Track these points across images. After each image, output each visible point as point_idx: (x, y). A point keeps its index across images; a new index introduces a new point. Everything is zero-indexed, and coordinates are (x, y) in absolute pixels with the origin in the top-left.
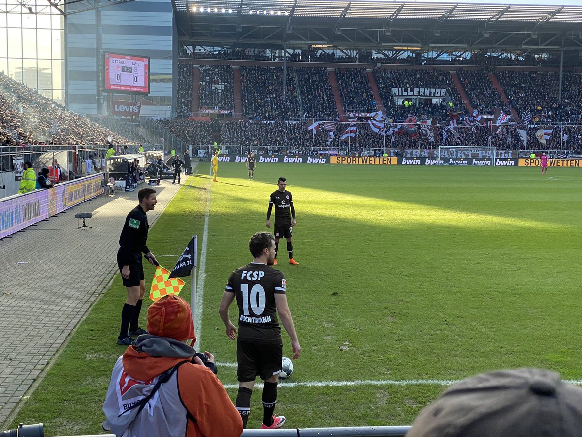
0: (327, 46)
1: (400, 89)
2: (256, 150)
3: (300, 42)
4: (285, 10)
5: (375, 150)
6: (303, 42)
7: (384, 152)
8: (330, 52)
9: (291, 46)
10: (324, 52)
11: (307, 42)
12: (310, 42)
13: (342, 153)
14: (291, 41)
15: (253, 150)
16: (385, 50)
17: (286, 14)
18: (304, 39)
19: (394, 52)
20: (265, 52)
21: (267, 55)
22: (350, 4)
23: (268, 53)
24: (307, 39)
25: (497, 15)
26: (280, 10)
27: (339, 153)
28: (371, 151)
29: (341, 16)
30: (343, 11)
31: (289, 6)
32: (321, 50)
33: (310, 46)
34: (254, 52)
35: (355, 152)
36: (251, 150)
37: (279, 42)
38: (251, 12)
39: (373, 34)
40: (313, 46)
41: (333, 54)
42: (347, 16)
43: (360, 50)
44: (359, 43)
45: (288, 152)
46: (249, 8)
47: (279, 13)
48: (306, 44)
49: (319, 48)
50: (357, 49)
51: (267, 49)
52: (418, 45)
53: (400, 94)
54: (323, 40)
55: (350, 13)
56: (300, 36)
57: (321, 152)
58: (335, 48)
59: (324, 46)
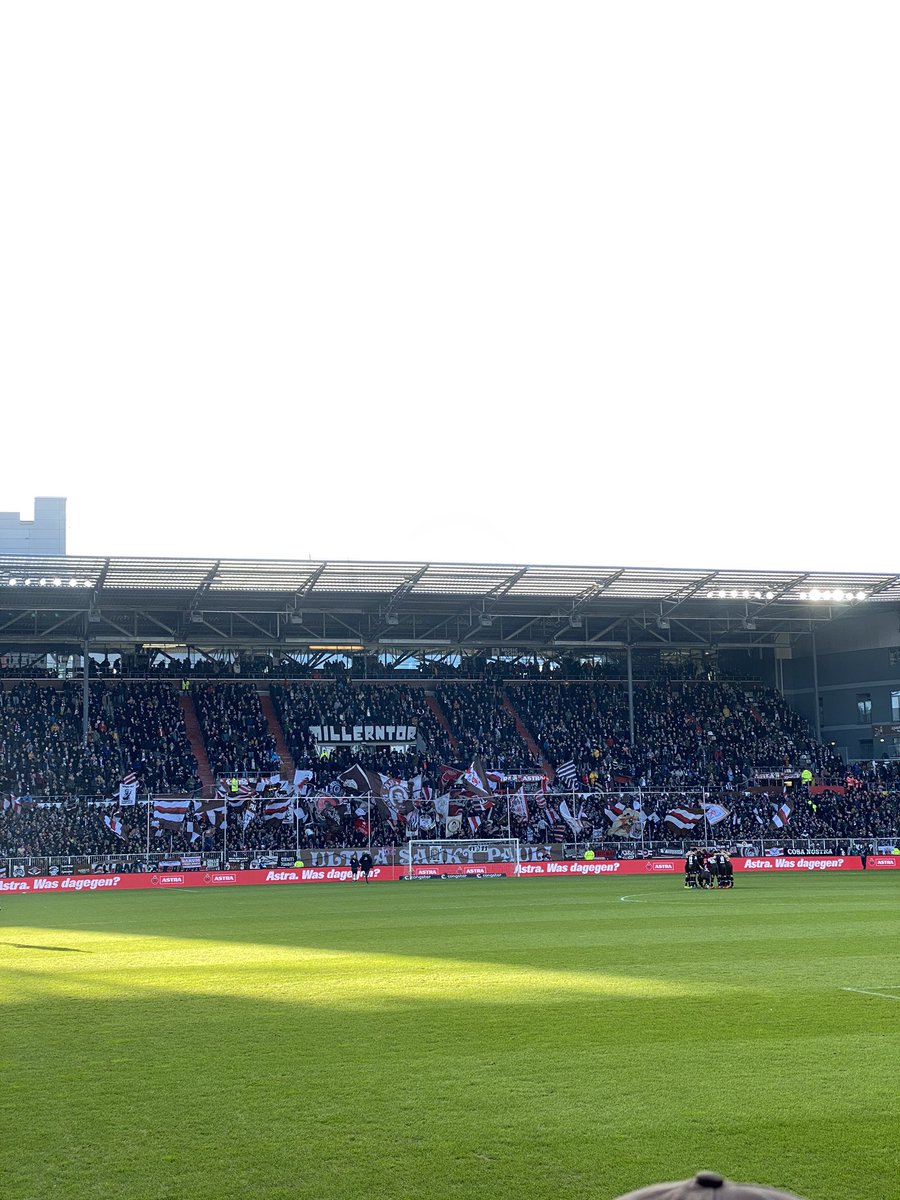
0: (174, 646)
1: (326, 728)
2: (22, 867)
3: (117, 639)
4: (86, 577)
5: (281, 855)
6: (124, 639)
7: (299, 857)
8: (181, 657)
9: (98, 646)
10: (169, 657)
11: (132, 639)
12: (138, 639)
13: (210, 863)
14: (98, 638)
15: (15, 867)
16: (293, 652)
17: (88, 584)
18: (125, 632)
19: (311, 656)
20: (42, 660)
21: (49, 666)
22: (217, 565)
23: (50, 661)
24: (133, 633)
25: (503, 584)
26: (75, 577)
27: (204, 864)
28: (270, 857)
29: (200, 588)
30: (206, 579)
31: (92, 570)
32: (163, 653)
33: (139, 646)
34: (20, 660)
35: (238, 860)
36: (12, 868)
37: (74, 640)
38: (13, 582)
39: (268, 621)
40: (146, 646)
41: (187, 661)
42: (214, 587)
43: (242, 652)
44: (240, 640)
45: (94, 866)
46: (7, 574)
47: (73, 583)
48: (129, 643)
49: (158, 650)
50: (237, 651)
51: (49, 655)
52: (358, 641)
53: (326, 739)
54: (166, 634)
55: (220, 582)
56: (119, 628)
57: (166, 864)
58: (192, 650)
59: (168, 646)
